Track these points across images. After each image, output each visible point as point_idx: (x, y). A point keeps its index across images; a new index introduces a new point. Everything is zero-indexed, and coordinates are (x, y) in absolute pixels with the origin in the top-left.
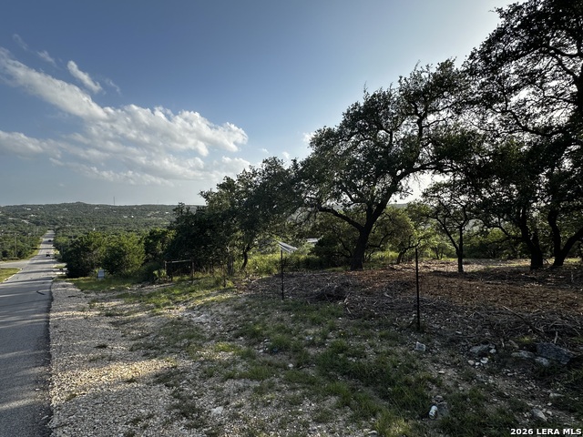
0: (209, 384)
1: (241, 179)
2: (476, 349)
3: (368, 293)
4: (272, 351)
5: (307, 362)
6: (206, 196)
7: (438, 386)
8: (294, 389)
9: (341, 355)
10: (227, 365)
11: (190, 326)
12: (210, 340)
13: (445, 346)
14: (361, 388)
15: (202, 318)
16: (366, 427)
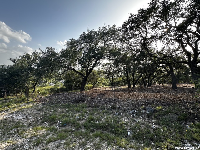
0: (39, 148)
1: (33, 54)
2: (132, 112)
3: (92, 98)
4: (63, 126)
5: (80, 127)
6: (14, 61)
7: (127, 125)
8: (81, 139)
9: (92, 121)
10: (45, 137)
11: (14, 122)
12: (29, 126)
13: (123, 112)
14: (104, 132)
15: (20, 117)
16: (114, 145)
